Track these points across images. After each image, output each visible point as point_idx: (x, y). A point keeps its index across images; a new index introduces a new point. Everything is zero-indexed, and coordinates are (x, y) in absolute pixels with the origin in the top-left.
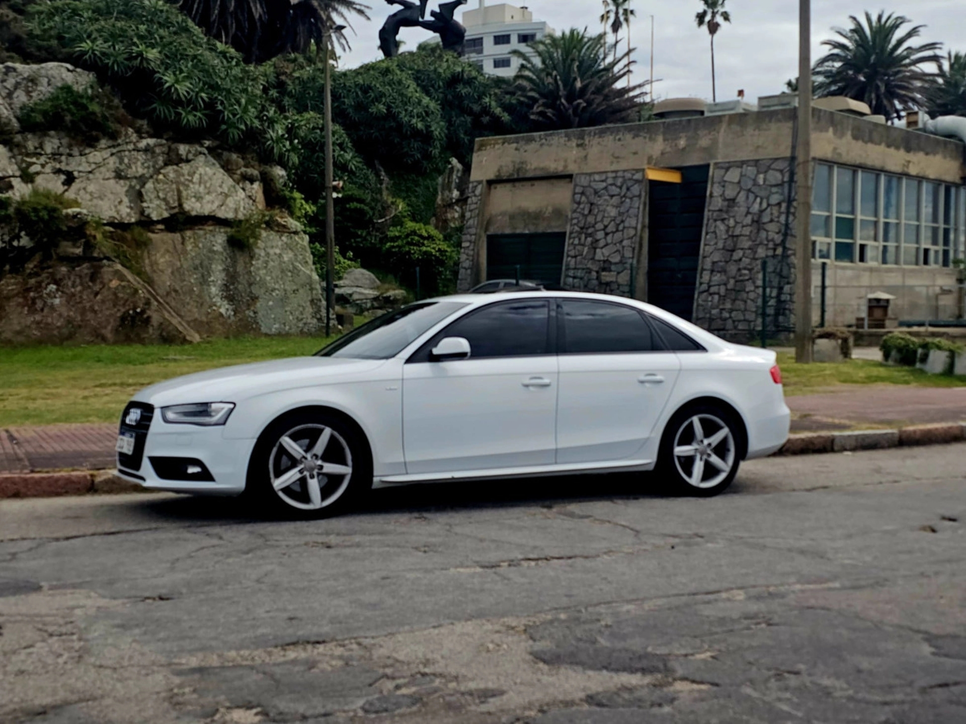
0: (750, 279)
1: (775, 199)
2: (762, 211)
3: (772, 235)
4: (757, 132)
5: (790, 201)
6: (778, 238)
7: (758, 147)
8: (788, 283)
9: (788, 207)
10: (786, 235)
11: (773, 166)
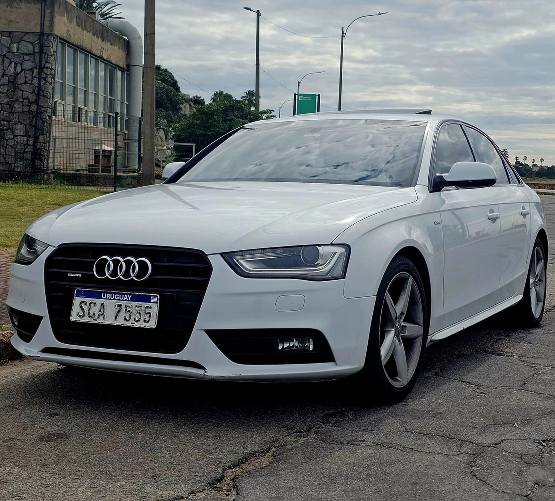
0: (9, 128)
1: (28, 65)
2: (16, 74)
3: (26, 95)
4: (9, 9)
5: (41, 69)
6: (32, 97)
7: (11, 21)
8: (43, 134)
9: (40, 73)
10: (38, 95)
11: (25, 38)
